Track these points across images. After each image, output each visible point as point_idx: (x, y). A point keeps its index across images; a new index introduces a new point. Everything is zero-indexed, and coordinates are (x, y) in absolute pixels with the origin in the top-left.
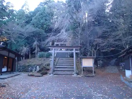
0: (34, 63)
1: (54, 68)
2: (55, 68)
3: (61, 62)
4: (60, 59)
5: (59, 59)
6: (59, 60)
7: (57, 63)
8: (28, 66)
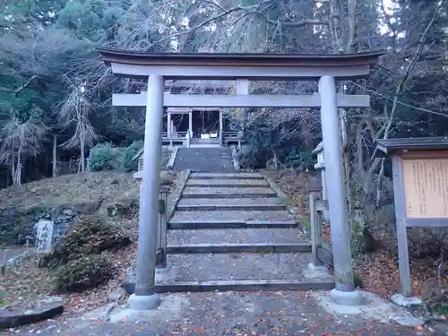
0: (63, 200)
1: (164, 226)
2: (169, 227)
3: (202, 191)
4: (194, 175)
5: (189, 178)
6: (191, 182)
7: (182, 197)
8: (28, 214)
